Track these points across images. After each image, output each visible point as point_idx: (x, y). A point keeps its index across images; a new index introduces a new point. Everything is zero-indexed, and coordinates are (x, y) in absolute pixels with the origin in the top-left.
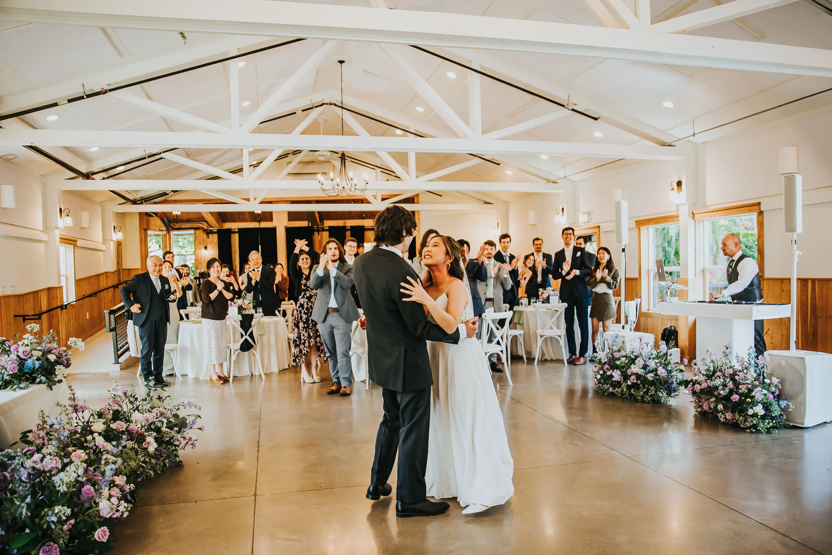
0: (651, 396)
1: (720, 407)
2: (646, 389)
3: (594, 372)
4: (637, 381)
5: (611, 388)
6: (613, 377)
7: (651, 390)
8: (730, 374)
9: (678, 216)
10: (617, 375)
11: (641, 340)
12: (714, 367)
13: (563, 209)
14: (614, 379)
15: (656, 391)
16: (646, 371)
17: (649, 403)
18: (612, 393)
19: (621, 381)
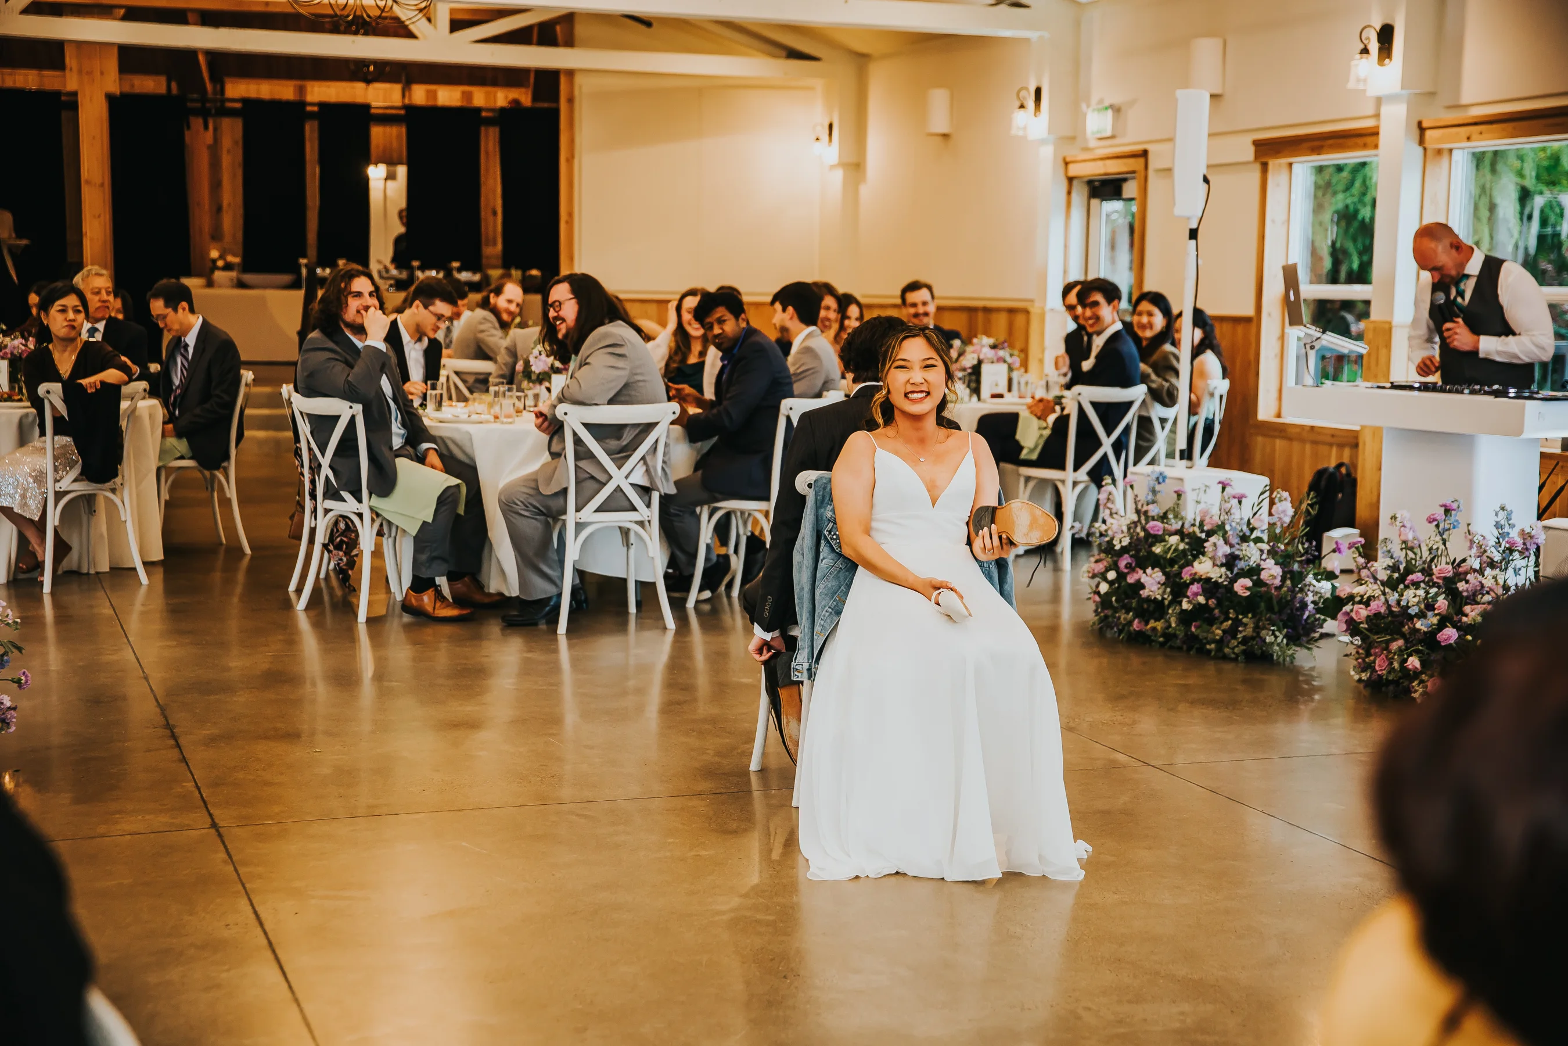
0: (1245, 641)
1: (1414, 662)
2: (1230, 622)
3: (1094, 576)
4: (1207, 600)
5: (1136, 621)
6: (1143, 587)
7: (1245, 625)
8: (1445, 579)
9: (1377, 134)
10: (1152, 582)
11: (1224, 489)
12: (1408, 562)
13: (1038, 92)
14: (1144, 593)
15: (1257, 628)
16: (1232, 573)
17: (1235, 660)
18: (1140, 634)
19: (1163, 599)
